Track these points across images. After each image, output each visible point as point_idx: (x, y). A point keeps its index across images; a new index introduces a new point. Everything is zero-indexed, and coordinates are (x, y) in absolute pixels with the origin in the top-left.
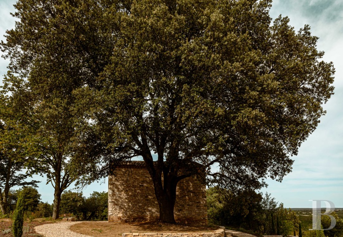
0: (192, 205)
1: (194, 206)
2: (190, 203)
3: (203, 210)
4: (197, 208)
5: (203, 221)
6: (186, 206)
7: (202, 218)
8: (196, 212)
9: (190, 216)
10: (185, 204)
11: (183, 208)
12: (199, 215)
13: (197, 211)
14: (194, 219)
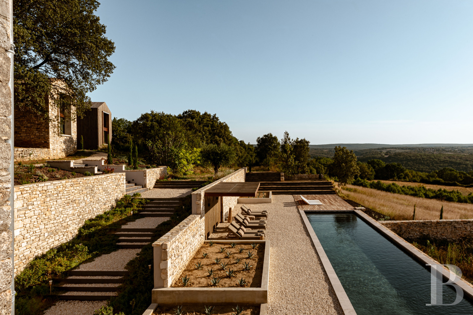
0: (31, 127)
1: (33, 128)
2: (29, 125)
3: (44, 133)
4: (36, 130)
5: (44, 145)
6: (22, 128)
7: (43, 142)
8: (35, 135)
9: (28, 139)
10: (22, 126)
11: (19, 130)
12: (39, 138)
13: (37, 134)
14: (33, 143)
